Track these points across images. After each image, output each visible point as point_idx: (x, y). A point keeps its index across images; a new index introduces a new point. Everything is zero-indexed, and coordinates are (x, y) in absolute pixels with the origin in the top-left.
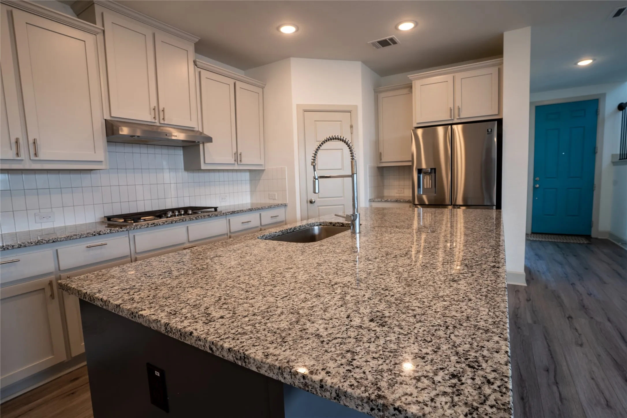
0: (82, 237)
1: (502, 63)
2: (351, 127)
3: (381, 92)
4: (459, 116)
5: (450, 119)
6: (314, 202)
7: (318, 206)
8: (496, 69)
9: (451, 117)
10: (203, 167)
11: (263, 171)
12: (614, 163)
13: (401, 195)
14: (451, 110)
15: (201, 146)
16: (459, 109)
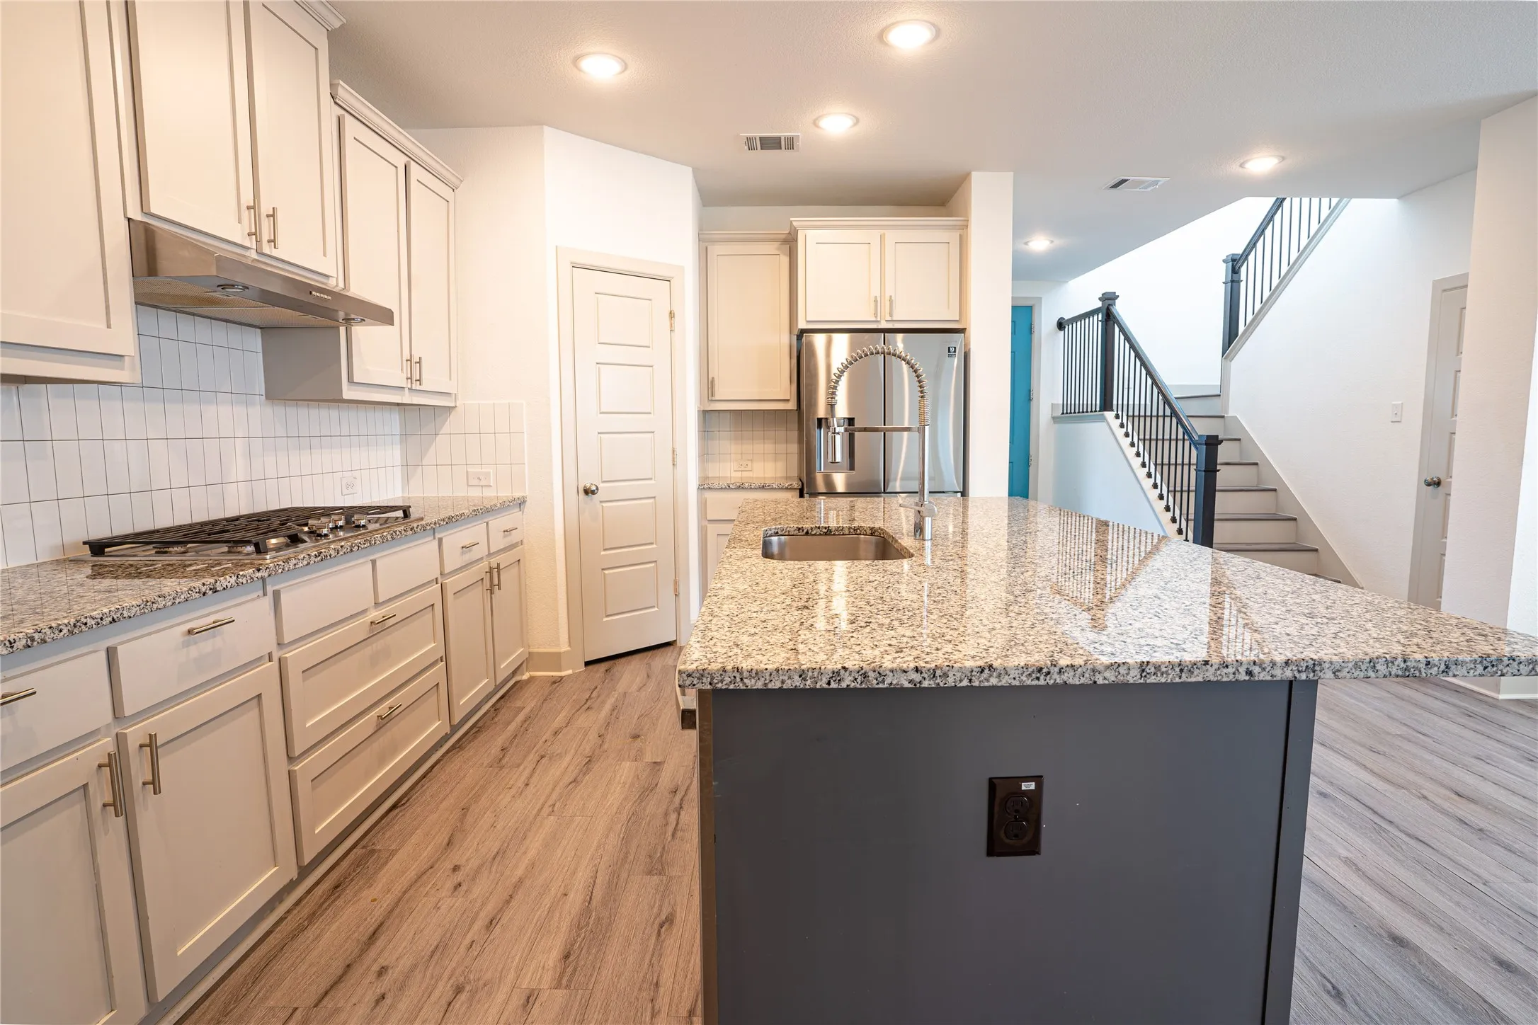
0: (178, 600)
1: (965, 227)
2: (672, 315)
3: (714, 242)
4: (891, 315)
5: (874, 319)
6: (597, 489)
7: (601, 502)
8: (954, 236)
9: (876, 315)
10: (348, 393)
11: (449, 409)
12: (1055, 419)
13: (745, 474)
14: (876, 301)
15: (342, 330)
16: (891, 301)
